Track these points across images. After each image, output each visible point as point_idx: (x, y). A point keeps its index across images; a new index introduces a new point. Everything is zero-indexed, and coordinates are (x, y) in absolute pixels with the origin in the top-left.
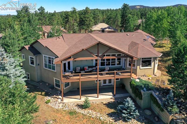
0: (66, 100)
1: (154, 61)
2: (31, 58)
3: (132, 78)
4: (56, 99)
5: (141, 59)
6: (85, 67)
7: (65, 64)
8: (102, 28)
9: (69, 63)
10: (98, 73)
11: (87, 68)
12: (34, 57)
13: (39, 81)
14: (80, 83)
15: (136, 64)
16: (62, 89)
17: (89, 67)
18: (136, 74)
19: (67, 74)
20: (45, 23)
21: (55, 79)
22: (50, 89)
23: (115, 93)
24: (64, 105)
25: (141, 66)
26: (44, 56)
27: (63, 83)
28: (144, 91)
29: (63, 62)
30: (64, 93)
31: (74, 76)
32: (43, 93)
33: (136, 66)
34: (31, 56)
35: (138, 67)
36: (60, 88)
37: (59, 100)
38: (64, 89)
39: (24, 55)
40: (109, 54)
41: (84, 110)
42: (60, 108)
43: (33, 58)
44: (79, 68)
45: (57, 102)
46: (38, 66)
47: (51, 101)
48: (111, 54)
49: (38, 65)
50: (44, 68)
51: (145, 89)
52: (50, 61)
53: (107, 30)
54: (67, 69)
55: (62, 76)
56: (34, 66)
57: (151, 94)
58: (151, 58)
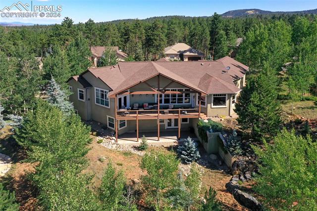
0: (121, 142)
1: (229, 98)
2: (80, 91)
3: (200, 119)
4: (109, 140)
5: (213, 95)
6: (144, 104)
7: (120, 99)
8: (180, 51)
9: (125, 98)
10: (159, 110)
11: (147, 105)
12: (84, 90)
13: (89, 119)
14: (137, 121)
15: (206, 101)
16: (117, 129)
17: (150, 104)
18: (206, 114)
19: (122, 110)
20: (94, 44)
21: (108, 116)
22: (102, 129)
23: (179, 136)
24: (119, 146)
25: (212, 104)
26: (96, 89)
27: (118, 121)
28: (210, 132)
29: (119, 97)
30: (119, 134)
31: (131, 113)
32: (95, 133)
33: (206, 103)
34: (80, 88)
35: (209, 105)
36: (113, 127)
37: (113, 141)
38: (119, 129)
39: (71, 87)
40: (174, 89)
41: (140, 151)
42: (113, 148)
43: (83, 92)
44: (137, 105)
45: (110, 143)
46: (88, 101)
47: (104, 141)
48: (177, 89)
49: (89, 99)
50: (96, 103)
51: (211, 130)
52: (102, 95)
53: (188, 53)
54: (123, 105)
55: (116, 113)
56: (84, 101)
57: (218, 136)
58: (225, 95)
